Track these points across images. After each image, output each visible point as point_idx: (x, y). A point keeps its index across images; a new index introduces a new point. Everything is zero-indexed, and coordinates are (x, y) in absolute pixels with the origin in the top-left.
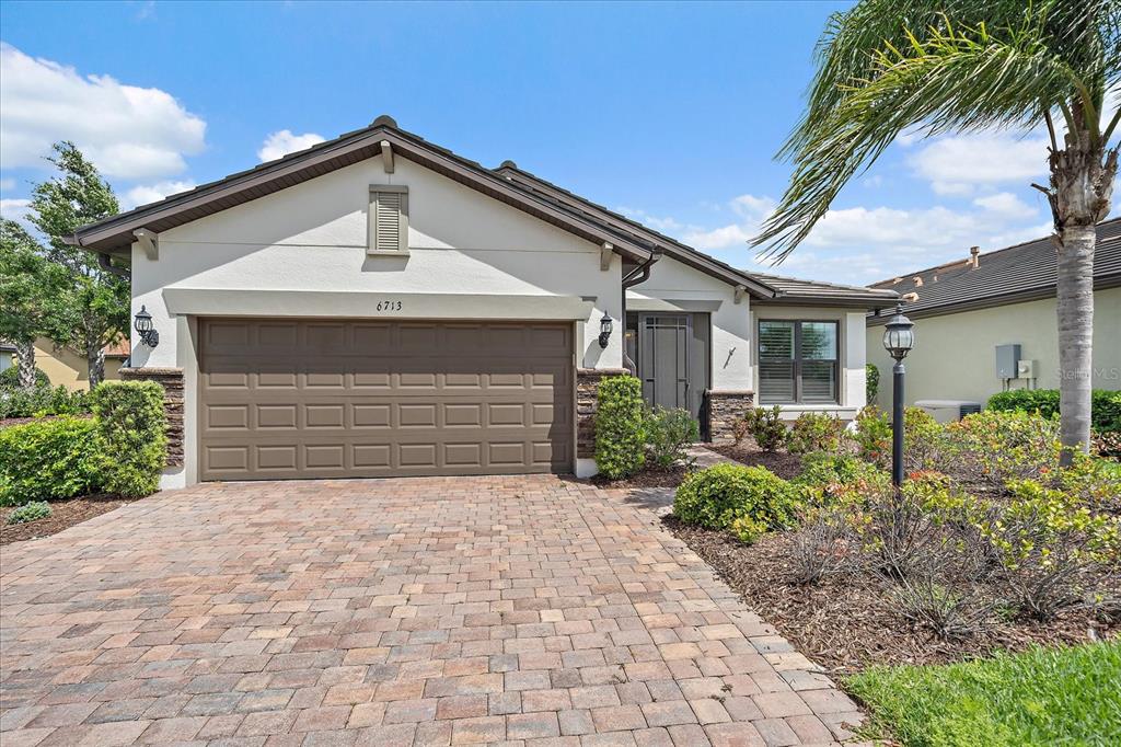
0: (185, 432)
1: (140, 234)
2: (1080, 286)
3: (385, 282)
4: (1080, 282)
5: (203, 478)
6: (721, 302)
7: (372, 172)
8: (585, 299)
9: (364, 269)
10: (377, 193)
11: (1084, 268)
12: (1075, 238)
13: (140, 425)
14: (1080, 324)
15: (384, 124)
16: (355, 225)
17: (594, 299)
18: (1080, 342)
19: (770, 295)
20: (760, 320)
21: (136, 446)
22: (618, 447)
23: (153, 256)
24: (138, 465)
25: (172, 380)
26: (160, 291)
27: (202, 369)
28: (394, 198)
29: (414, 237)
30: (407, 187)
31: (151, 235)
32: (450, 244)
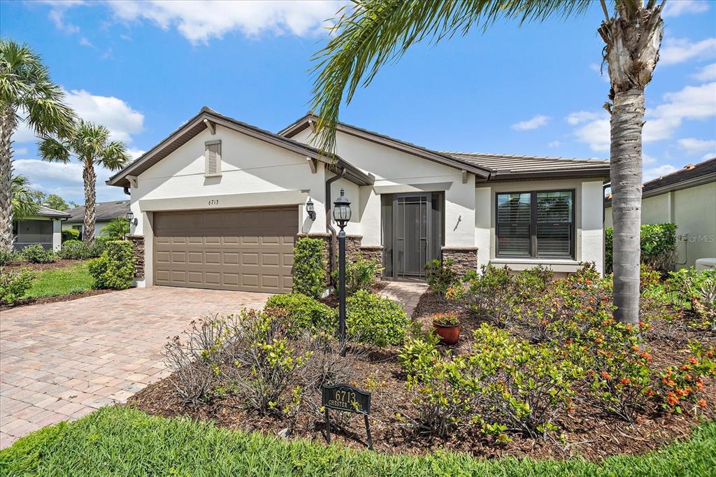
0: (145, 263)
1: (127, 178)
2: (622, 150)
3: (213, 191)
4: (622, 147)
5: (155, 284)
6: (451, 183)
7: (206, 136)
8: (303, 191)
9: (205, 185)
10: (209, 146)
11: (625, 132)
12: (618, 104)
13: (119, 259)
14: (623, 187)
15: (205, 112)
16: (201, 163)
17: (308, 191)
18: (623, 205)
19: (486, 175)
20: (497, 194)
21: (119, 268)
22: (300, 281)
23: (136, 187)
24: (119, 276)
25: (140, 240)
26: (138, 202)
27: (155, 234)
28: (215, 147)
29: (224, 166)
30: (220, 141)
31: (134, 178)
32: (238, 167)
